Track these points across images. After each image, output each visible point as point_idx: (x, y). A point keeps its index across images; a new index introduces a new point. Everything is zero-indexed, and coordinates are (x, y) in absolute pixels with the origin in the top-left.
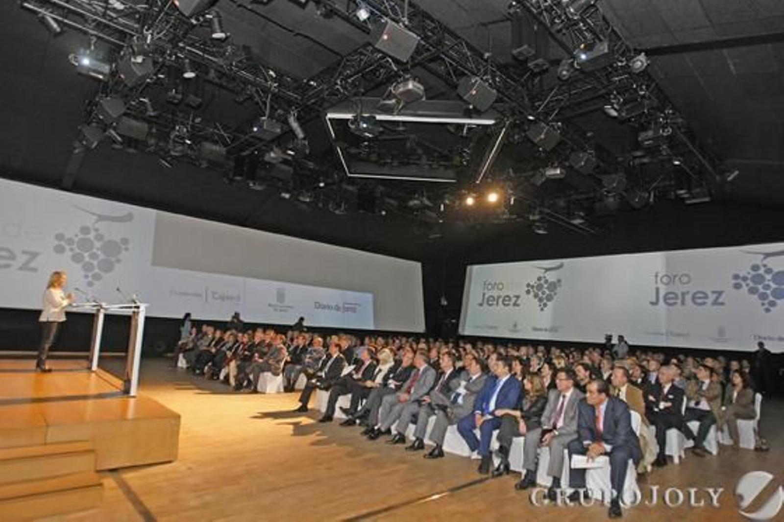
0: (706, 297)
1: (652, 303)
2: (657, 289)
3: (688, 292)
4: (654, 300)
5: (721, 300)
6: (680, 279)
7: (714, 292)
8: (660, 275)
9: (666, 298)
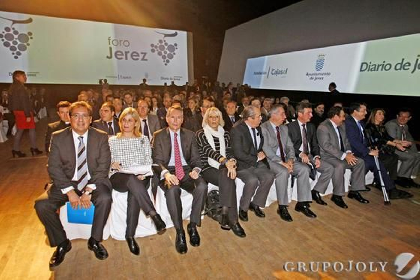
0: (138, 55)
1: (108, 57)
2: (111, 48)
3: (128, 52)
4: (109, 55)
5: (145, 58)
6: (124, 42)
7: (142, 53)
8: (112, 39)
9: (116, 54)
